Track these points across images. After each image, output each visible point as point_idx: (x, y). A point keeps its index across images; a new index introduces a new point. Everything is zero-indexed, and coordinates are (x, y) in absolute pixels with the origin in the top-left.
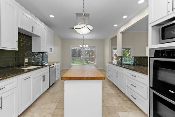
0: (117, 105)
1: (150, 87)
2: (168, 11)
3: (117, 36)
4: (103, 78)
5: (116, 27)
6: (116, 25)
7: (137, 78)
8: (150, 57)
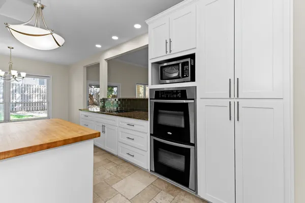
0: (108, 176)
1: (151, 135)
2: (167, 52)
3: (99, 63)
4: (97, 135)
5: (98, 48)
6: (99, 46)
7: (136, 127)
8: (150, 99)
